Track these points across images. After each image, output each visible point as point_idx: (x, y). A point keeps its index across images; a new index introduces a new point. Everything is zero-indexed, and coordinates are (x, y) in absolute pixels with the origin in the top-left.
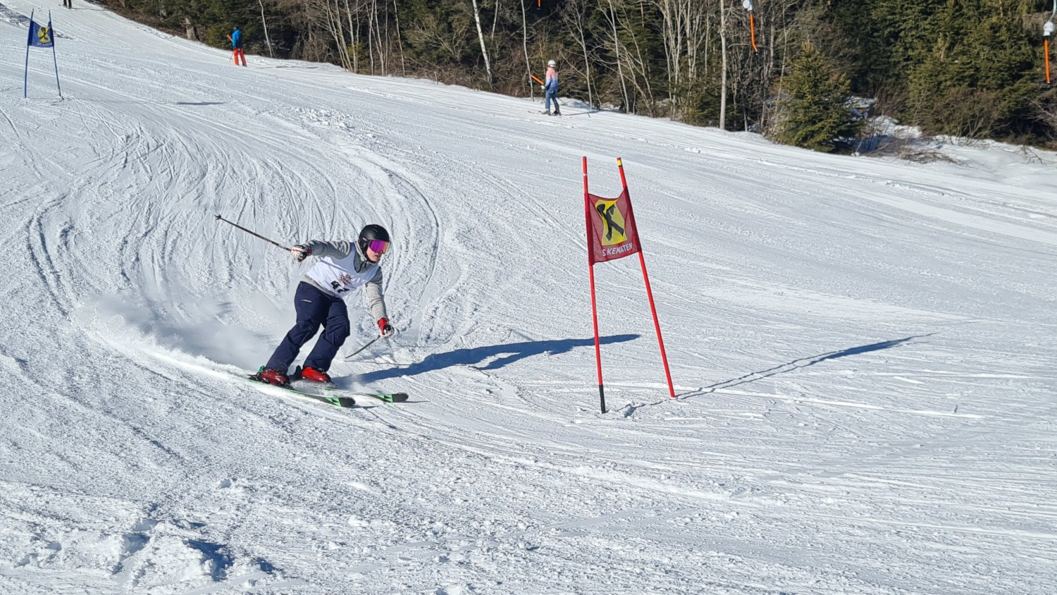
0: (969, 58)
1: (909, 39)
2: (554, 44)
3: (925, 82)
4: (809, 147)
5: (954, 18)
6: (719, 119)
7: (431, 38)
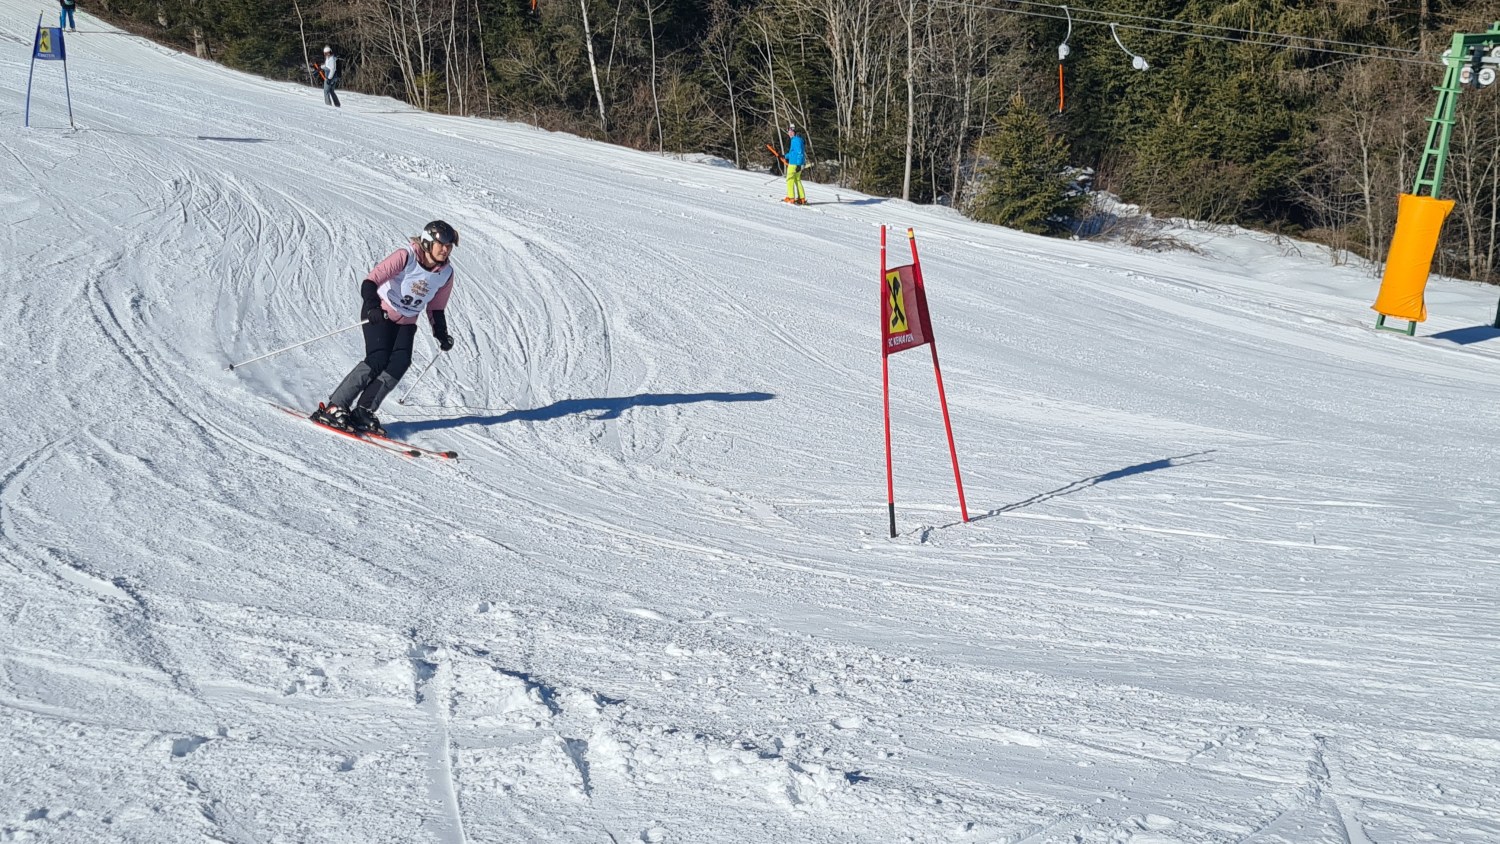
0: (1212, 123)
1: (1138, 97)
2: (688, 84)
3: (1158, 151)
4: (1016, 227)
5: (1194, 72)
6: (901, 188)
7: (528, 69)
